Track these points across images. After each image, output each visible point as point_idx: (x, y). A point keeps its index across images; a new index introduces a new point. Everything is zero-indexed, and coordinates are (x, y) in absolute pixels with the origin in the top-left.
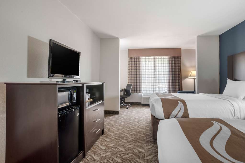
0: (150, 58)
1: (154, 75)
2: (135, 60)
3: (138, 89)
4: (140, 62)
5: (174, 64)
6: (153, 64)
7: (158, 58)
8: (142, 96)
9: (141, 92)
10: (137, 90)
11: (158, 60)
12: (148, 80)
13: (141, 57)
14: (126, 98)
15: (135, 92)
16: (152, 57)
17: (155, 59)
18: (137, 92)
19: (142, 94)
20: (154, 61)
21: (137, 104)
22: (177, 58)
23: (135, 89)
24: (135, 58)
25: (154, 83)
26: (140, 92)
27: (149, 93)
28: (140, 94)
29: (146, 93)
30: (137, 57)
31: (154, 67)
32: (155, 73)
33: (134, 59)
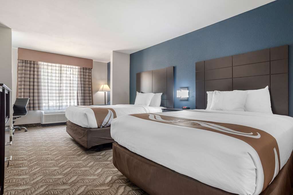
0: (54, 66)
1: (60, 87)
2: (32, 65)
3: (37, 105)
4: (39, 69)
5: (83, 75)
6: (59, 73)
7: (65, 67)
8: (44, 114)
9: (41, 108)
10: (34, 107)
11: (65, 69)
12: (51, 93)
13: (40, 63)
14: (18, 117)
15: (32, 109)
16: (57, 65)
17: (61, 67)
18: (34, 110)
19: (43, 112)
20: (60, 69)
21: (34, 125)
22: (87, 70)
23: (32, 105)
24: (32, 62)
25: (59, 97)
26: (39, 109)
27: (52, 109)
28: (38, 111)
29: (49, 110)
30: (35, 62)
31: (60, 77)
32: (61, 85)
33: (30, 64)
